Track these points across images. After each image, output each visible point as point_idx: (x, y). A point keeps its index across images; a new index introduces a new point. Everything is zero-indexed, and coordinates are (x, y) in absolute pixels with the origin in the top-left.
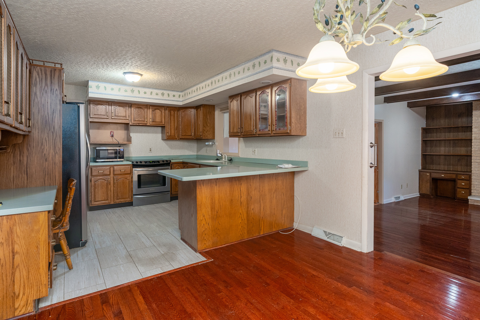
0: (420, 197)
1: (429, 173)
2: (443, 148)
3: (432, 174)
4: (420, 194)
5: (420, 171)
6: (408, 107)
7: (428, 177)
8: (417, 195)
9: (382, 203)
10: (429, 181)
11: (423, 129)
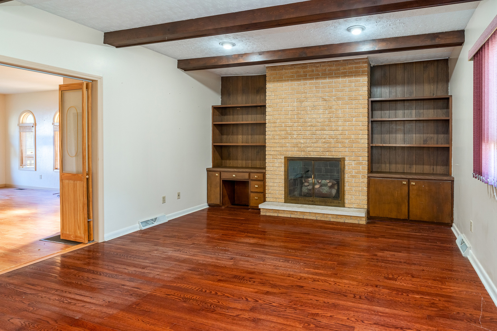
0: (209, 210)
1: (219, 173)
2: (241, 136)
3: (222, 174)
4: (209, 205)
5: (208, 170)
6: (178, 68)
7: (218, 180)
8: (205, 206)
9: (100, 241)
10: (219, 185)
11: (214, 107)
